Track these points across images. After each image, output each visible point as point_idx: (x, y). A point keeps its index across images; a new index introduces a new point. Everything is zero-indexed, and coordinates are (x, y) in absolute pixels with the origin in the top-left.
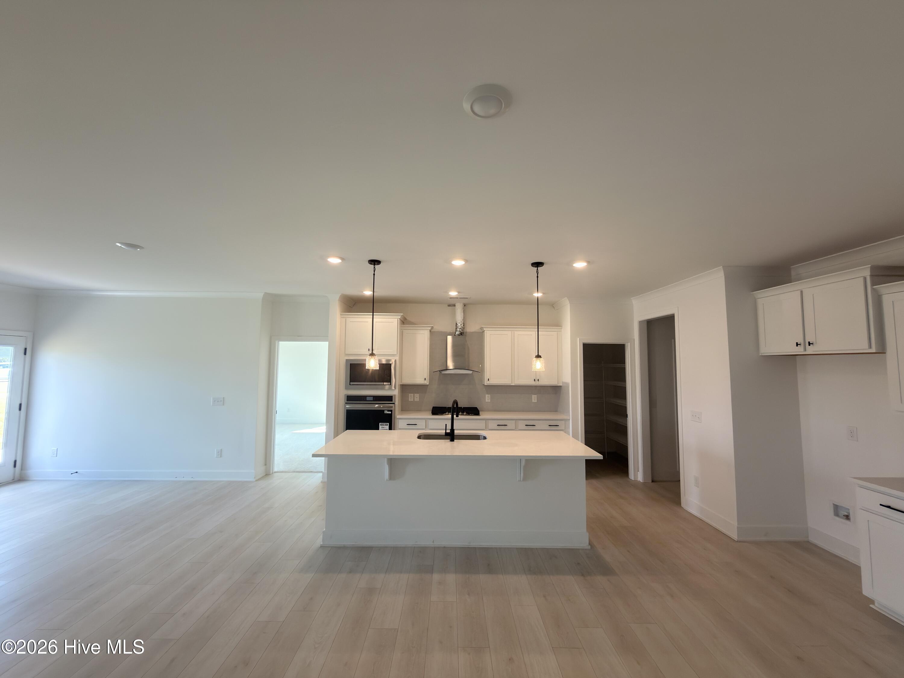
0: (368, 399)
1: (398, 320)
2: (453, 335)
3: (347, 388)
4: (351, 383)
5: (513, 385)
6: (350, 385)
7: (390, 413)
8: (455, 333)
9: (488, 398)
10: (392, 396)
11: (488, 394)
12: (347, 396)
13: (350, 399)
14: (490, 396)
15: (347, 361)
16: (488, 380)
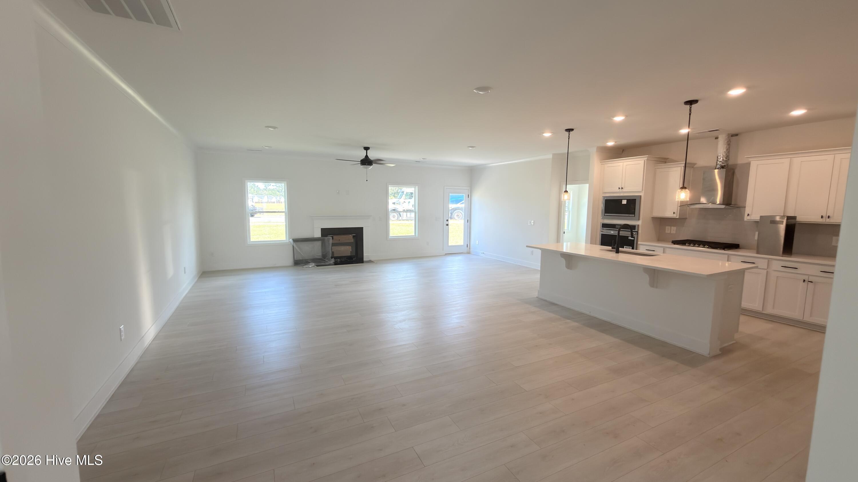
0: (617, 226)
1: (645, 161)
2: (715, 169)
3: (603, 218)
4: (606, 214)
6: (605, 216)
7: (633, 239)
8: (716, 167)
9: (757, 235)
10: (635, 226)
12: (602, 224)
13: (604, 226)
15: (604, 197)
16: (748, 216)
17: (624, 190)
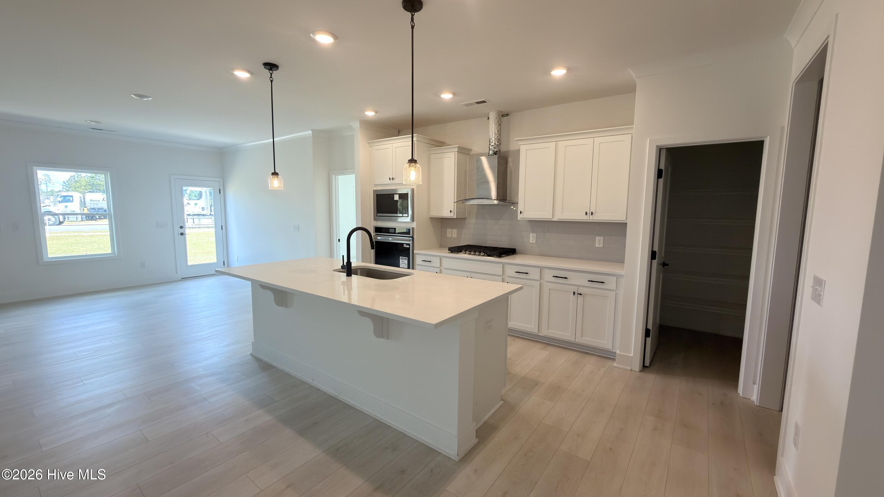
0: (391, 231)
2: (488, 156)
3: (375, 219)
4: (379, 215)
5: (556, 220)
6: (377, 216)
7: (408, 247)
8: (489, 153)
9: (532, 238)
10: (410, 229)
11: (533, 232)
12: (376, 227)
13: (377, 230)
14: (535, 235)
15: (374, 191)
16: (520, 214)
17: (395, 181)
